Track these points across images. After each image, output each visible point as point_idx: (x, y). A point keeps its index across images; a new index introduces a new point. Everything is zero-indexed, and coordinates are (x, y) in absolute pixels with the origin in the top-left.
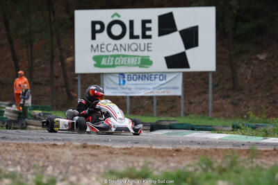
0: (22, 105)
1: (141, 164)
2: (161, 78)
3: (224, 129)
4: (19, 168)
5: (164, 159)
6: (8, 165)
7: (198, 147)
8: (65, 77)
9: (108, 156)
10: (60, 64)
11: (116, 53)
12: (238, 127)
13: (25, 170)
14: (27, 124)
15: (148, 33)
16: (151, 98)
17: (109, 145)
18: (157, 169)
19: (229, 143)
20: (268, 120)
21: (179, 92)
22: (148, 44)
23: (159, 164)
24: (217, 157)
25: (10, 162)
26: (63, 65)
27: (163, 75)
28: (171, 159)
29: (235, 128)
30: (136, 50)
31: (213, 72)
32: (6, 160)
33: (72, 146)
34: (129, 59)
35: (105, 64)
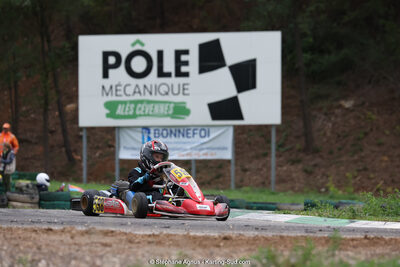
0: (2, 173)
1: (174, 258)
2: (203, 133)
3: (293, 207)
5: (208, 252)
7: (256, 233)
8: (64, 131)
9: (127, 247)
10: (57, 113)
11: (137, 97)
12: (313, 205)
13: (6, 265)
14: (9, 200)
15: (184, 69)
16: (187, 163)
17: (128, 230)
19: (299, 228)
20: (356, 195)
21: (228, 155)
22: (184, 85)
23: (200, 257)
24: (282, 248)
26: (61, 114)
27: (204, 130)
28: (216, 250)
29: (309, 207)
30: (167, 94)
31: (277, 126)
33: (74, 232)
34: (156, 106)
35: (122, 113)
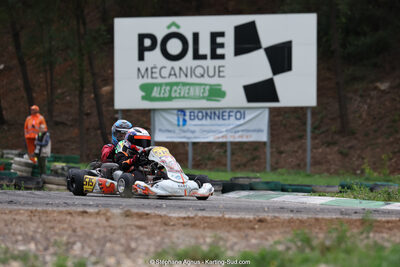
0: (38, 155)
1: (208, 240)
2: (238, 115)
3: (329, 189)
4: (32, 246)
5: (243, 234)
6: (17, 241)
7: (292, 215)
8: (100, 114)
10: (93, 96)
11: (173, 79)
12: (349, 187)
13: (41, 248)
14: (45, 183)
15: (219, 51)
16: (223, 145)
17: (162, 213)
18: (232, 248)
19: (334, 211)
20: (392, 177)
21: (264, 137)
22: (219, 67)
23: (235, 240)
24: (317, 230)
25: (20, 238)
26: (97, 97)
27: (240, 112)
28: (251, 232)
29: (345, 189)
30: (202, 76)
31: (312, 108)
32: (14, 234)
33: (109, 214)
34: (192, 88)
35: (158, 96)
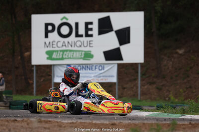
2: (100, 68)
3: (150, 108)
7: (130, 121)
9: (58, 129)
10: (19, 57)
12: (161, 107)
15: (90, 33)
19: (153, 119)
22: (90, 41)
27: (101, 66)
30: (80, 46)
33: (29, 121)
34: (75, 53)
35: (56, 57)
